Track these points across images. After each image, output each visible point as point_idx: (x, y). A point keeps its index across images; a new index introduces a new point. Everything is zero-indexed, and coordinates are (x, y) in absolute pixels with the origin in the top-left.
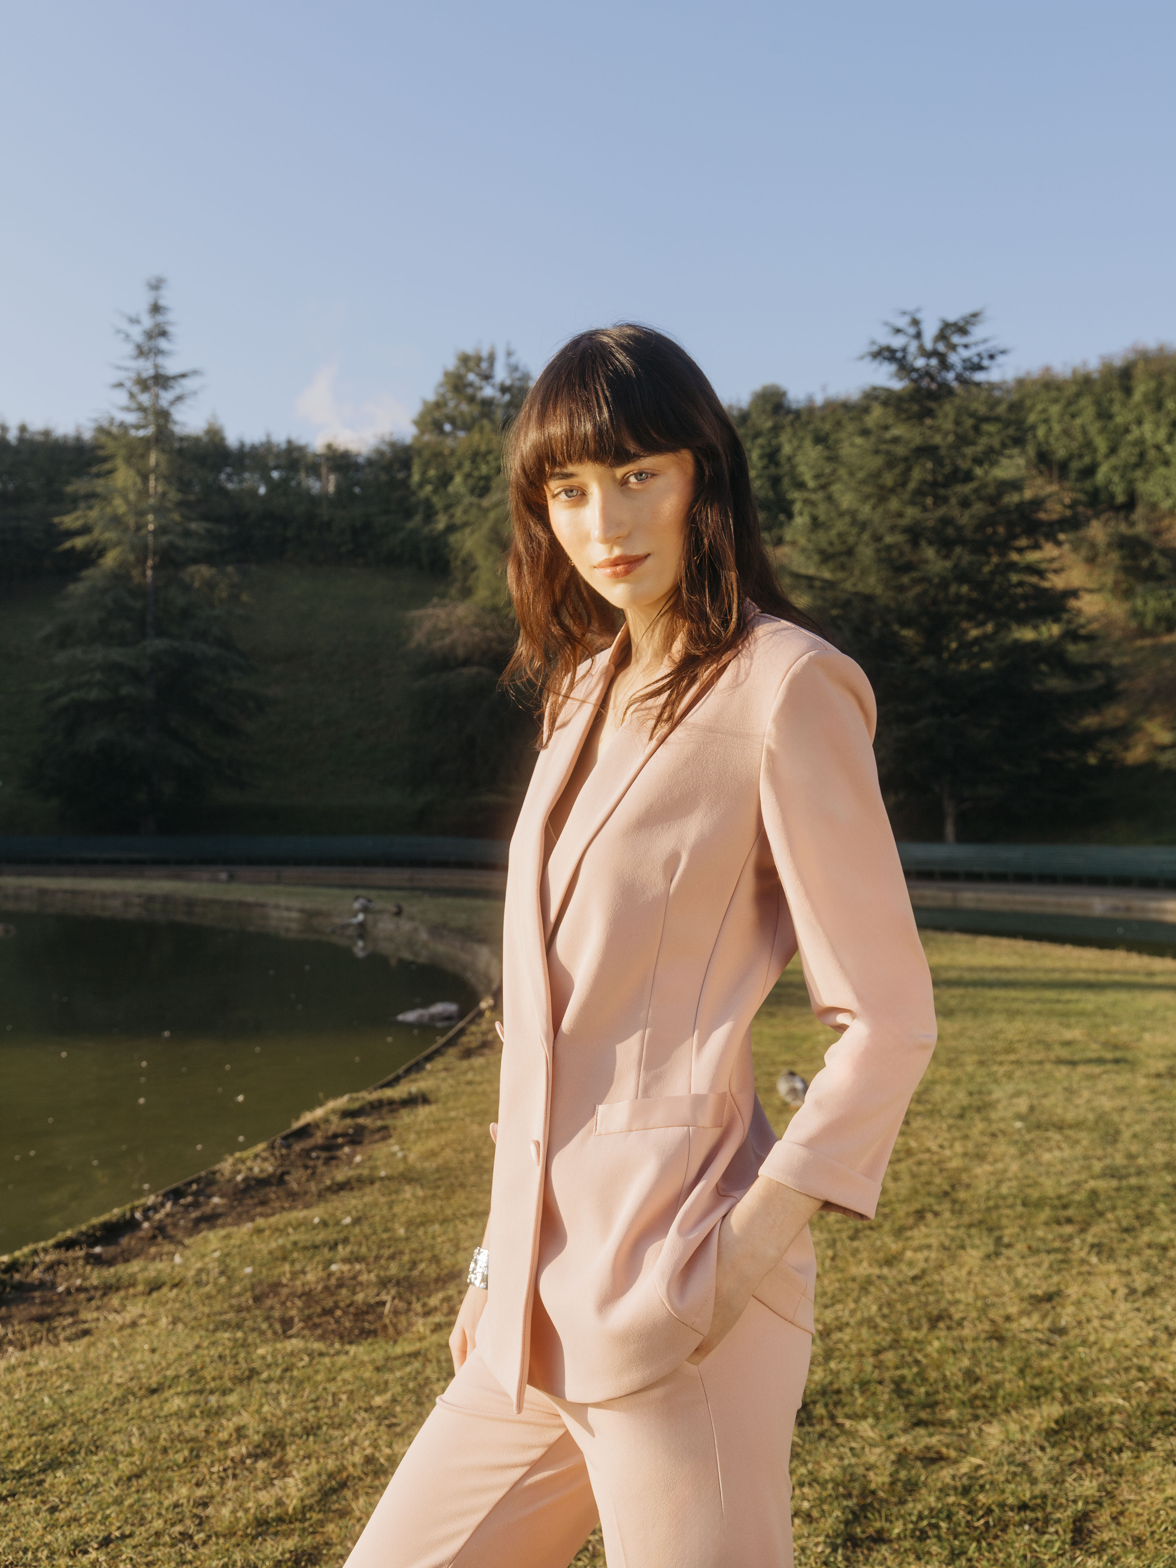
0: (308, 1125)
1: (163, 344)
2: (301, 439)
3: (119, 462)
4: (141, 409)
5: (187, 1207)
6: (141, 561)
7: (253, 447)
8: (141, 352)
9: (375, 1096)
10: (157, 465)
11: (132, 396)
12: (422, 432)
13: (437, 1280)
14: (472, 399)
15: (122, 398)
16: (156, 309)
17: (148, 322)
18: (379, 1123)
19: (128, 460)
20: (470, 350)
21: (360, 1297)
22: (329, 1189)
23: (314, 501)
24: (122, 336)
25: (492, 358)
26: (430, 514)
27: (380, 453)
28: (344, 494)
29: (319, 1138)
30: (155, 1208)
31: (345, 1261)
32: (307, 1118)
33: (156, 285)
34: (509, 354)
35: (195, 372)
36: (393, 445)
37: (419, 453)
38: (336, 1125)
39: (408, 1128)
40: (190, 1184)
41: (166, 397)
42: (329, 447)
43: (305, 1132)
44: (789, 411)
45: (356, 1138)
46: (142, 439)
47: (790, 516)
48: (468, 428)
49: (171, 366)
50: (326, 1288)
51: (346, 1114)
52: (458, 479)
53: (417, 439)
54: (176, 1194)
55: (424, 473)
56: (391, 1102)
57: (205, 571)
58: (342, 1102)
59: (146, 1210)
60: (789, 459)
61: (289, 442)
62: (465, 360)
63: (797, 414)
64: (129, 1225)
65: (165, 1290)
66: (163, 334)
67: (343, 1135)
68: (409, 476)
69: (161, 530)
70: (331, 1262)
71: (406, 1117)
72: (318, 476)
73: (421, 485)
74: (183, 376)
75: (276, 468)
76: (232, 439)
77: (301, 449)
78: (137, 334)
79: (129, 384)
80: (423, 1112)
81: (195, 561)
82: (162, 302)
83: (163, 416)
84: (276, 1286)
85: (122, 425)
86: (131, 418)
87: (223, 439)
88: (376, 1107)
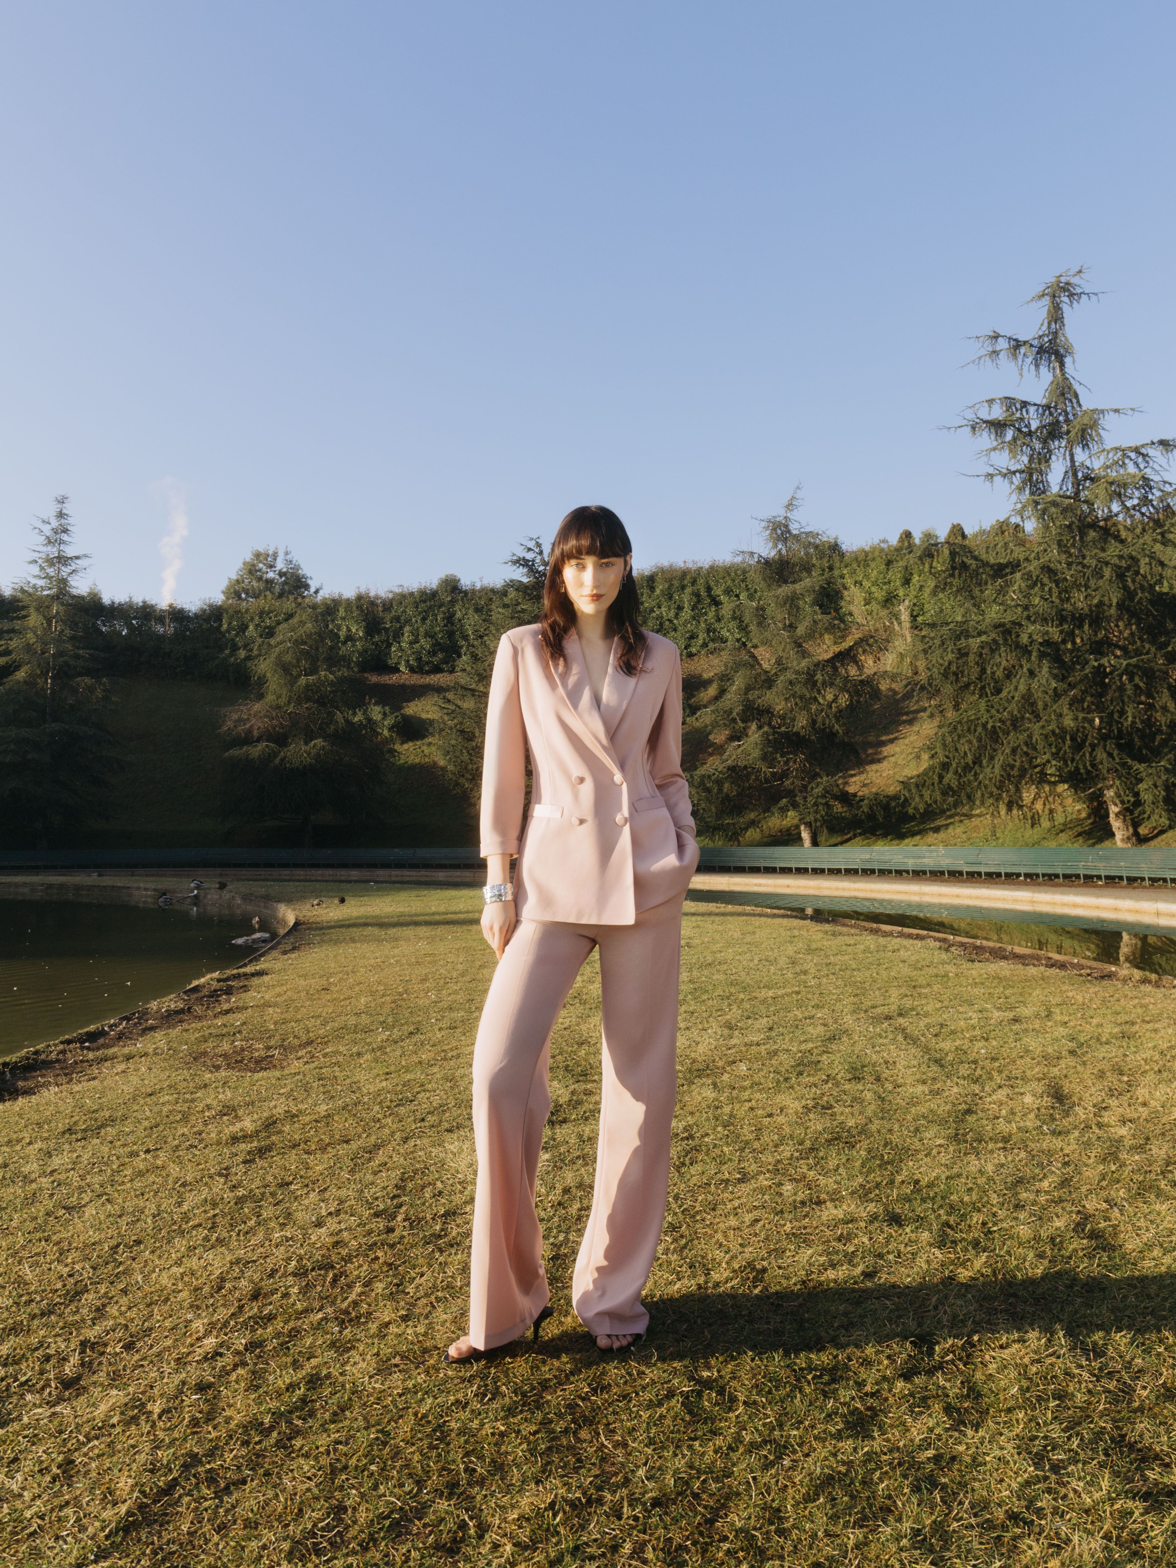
0: (197, 986)
1: (65, 537)
2: (152, 600)
3: (32, 610)
4: (47, 577)
5: (135, 1024)
6: (44, 674)
7: (120, 604)
8: (50, 542)
9: (235, 972)
10: (57, 613)
11: (42, 568)
12: (228, 598)
13: (300, 1046)
14: (260, 579)
15: (35, 570)
16: (61, 515)
17: (55, 523)
18: (241, 984)
19: (37, 609)
20: (261, 550)
21: (257, 1054)
22: (220, 1013)
23: (161, 638)
24: (37, 531)
25: (275, 556)
26: (235, 648)
27: (204, 611)
28: (179, 636)
29: (205, 992)
30: (115, 1025)
31: (241, 1040)
32: (195, 983)
33: (62, 501)
34: (287, 553)
35: (86, 556)
36: (211, 606)
37: (226, 610)
38: (215, 985)
39: (260, 986)
40: (134, 1014)
41: (65, 571)
42: (171, 606)
43: (196, 989)
44: (461, 591)
45: (229, 992)
46: (48, 595)
47: (459, 656)
48: (256, 596)
49: (70, 551)
50: (234, 1052)
51: (219, 980)
52: (251, 628)
53: (224, 602)
54: (128, 1019)
55: (230, 624)
56: (245, 975)
57: (88, 680)
58: (216, 975)
59: (111, 1026)
60: (460, 620)
61: (144, 602)
62: (258, 555)
63: (466, 593)
64: (102, 1033)
65: (136, 1058)
66: (65, 531)
67: (221, 990)
68: (221, 625)
69: (60, 654)
70: (233, 1042)
71: (256, 981)
72: (164, 624)
73: (228, 631)
74: (77, 558)
75: (135, 618)
76: (106, 600)
77: (152, 607)
78: (47, 530)
79: (40, 561)
80: (266, 978)
81: (80, 674)
82: (64, 511)
83: (63, 583)
84: (205, 1054)
85: (34, 587)
86: (41, 583)
87: (100, 598)
88: (237, 977)
